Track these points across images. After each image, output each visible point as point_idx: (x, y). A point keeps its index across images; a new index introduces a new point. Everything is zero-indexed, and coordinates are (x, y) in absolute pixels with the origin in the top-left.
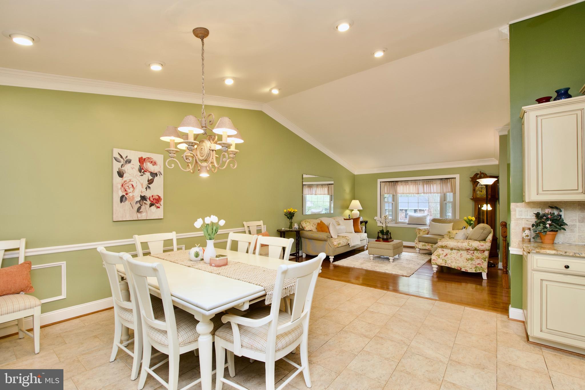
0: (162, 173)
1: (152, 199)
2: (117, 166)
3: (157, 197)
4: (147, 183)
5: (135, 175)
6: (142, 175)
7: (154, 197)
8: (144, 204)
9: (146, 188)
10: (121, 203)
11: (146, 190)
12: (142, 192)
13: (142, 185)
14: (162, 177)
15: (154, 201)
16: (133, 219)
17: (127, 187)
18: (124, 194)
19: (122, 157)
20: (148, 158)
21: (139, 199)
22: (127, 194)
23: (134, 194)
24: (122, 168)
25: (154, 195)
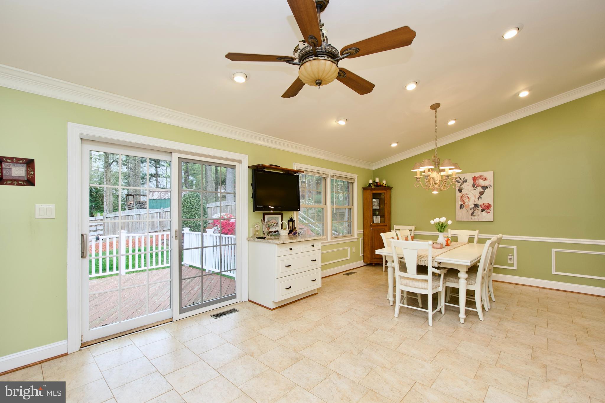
0: (492, 186)
1: (483, 206)
2: (458, 185)
3: (488, 205)
4: (479, 194)
5: (470, 190)
6: (475, 189)
7: (484, 205)
8: (476, 210)
9: (478, 198)
10: (460, 209)
11: (478, 200)
12: (475, 201)
13: (475, 196)
14: (492, 188)
15: (485, 208)
16: (468, 220)
17: (464, 199)
18: (462, 203)
19: (461, 179)
20: (480, 176)
21: (473, 206)
22: (464, 203)
23: (469, 203)
24: (461, 187)
25: (485, 203)
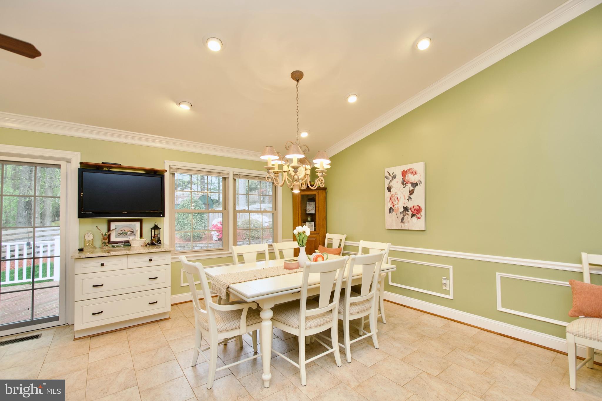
0: (423, 181)
1: (413, 210)
2: (387, 182)
3: (418, 208)
4: (409, 194)
5: (399, 188)
6: (404, 187)
7: (414, 208)
8: (406, 215)
9: (408, 199)
10: (390, 214)
11: (408, 201)
12: (404, 203)
13: (405, 196)
14: (423, 186)
15: (415, 212)
16: (398, 228)
17: (394, 200)
18: (392, 206)
19: (390, 175)
20: (409, 169)
21: (402, 210)
22: (393, 206)
23: (399, 206)
24: (390, 184)
25: (415, 205)
